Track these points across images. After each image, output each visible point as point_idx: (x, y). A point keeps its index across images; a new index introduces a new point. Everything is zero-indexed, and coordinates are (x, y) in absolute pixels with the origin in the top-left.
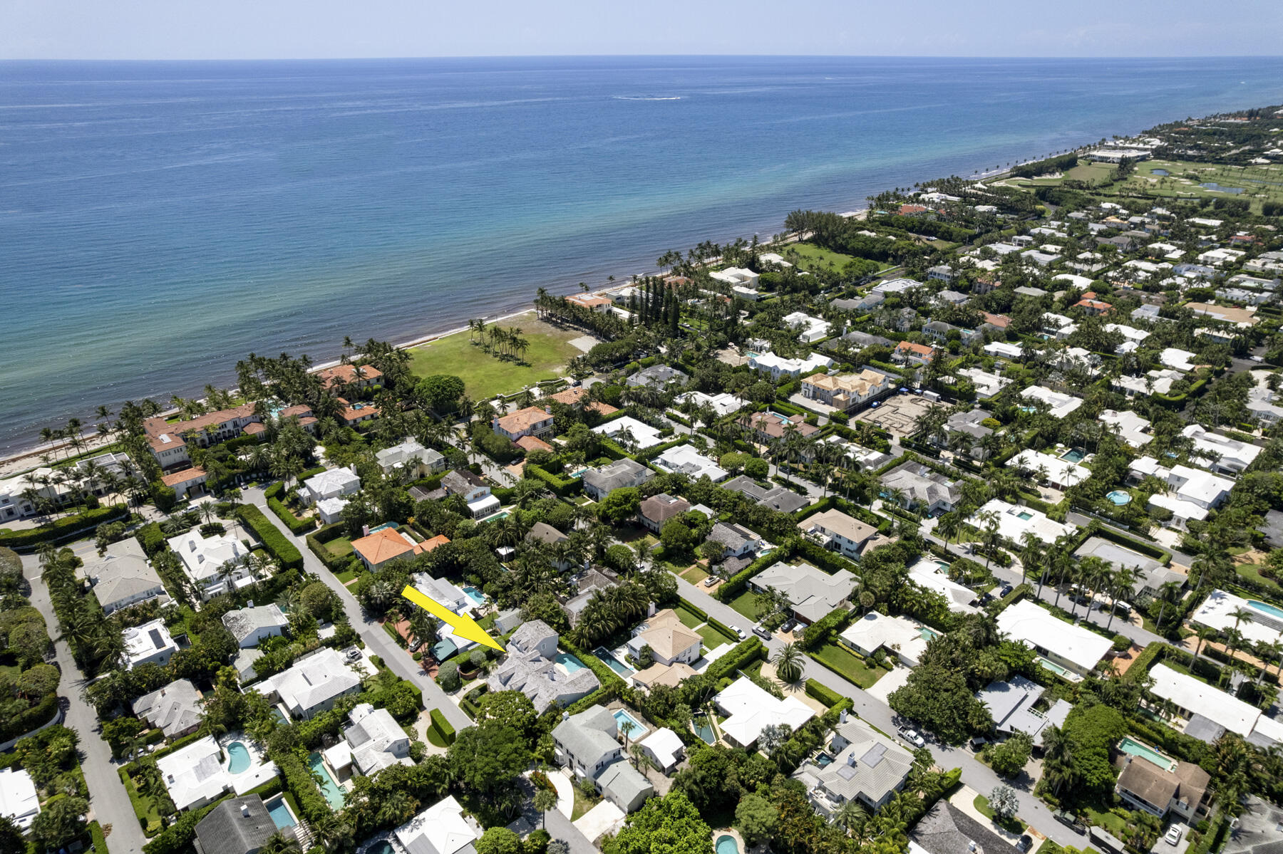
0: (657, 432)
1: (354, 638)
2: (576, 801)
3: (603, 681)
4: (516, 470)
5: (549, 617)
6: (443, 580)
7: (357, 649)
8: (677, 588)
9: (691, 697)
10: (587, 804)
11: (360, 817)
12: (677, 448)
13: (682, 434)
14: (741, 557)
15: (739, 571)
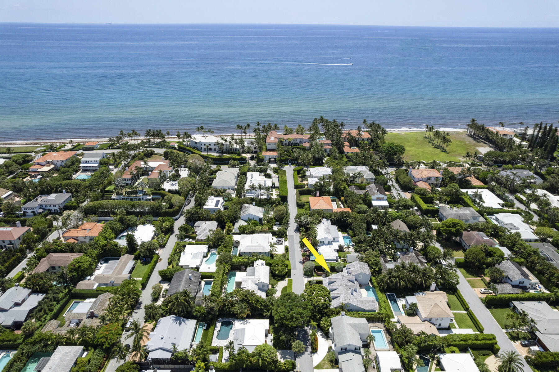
0: (502, 202)
1: (285, 235)
2: (323, 360)
3: (381, 310)
4: (407, 196)
5: (372, 264)
6: (335, 227)
7: (283, 240)
8: (458, 283)
9: (423, 345)
10: (328, 364)
11: (225, 304)
12: (510, 214)
13: (518, 208)
14: (514, 286)
15: (509, 294)
